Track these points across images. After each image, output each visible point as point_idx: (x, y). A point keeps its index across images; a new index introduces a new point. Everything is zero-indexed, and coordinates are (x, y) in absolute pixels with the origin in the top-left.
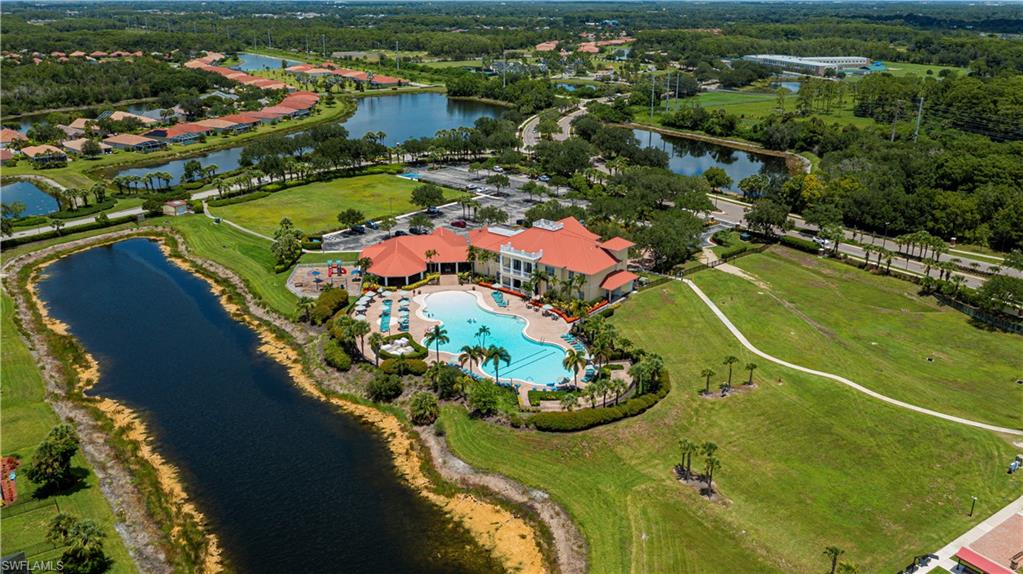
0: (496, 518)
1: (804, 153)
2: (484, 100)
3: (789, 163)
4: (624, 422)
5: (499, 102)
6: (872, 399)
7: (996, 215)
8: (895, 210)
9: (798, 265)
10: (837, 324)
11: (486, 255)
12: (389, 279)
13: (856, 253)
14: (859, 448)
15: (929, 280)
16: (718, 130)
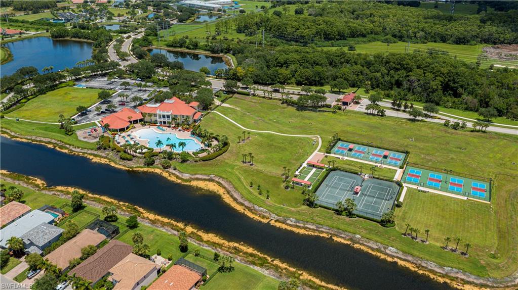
0: (205, 183)
1: (227, 54)
2: (73, 39)
3: (223, 59)
4: (224, 154)
5: (82, 40)
6: (279, 135)
7: (296, 75)
8: (268, 77)
9: (245, 100)
10: (263, 117)
11: (150, 115)
12: (119, 129)
13: (261, 93)
14: (281, 147)
15: (283, 99)
16: (192, 47)
